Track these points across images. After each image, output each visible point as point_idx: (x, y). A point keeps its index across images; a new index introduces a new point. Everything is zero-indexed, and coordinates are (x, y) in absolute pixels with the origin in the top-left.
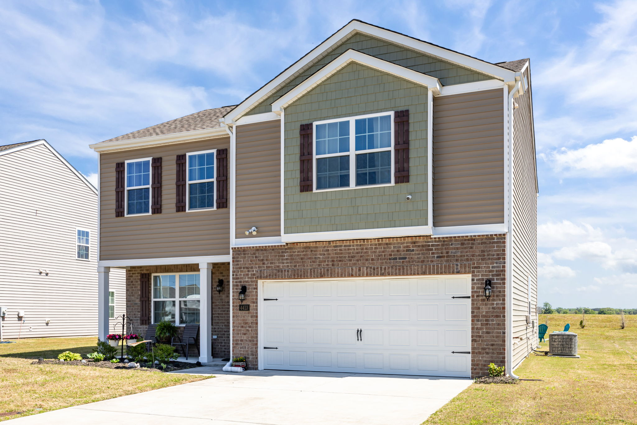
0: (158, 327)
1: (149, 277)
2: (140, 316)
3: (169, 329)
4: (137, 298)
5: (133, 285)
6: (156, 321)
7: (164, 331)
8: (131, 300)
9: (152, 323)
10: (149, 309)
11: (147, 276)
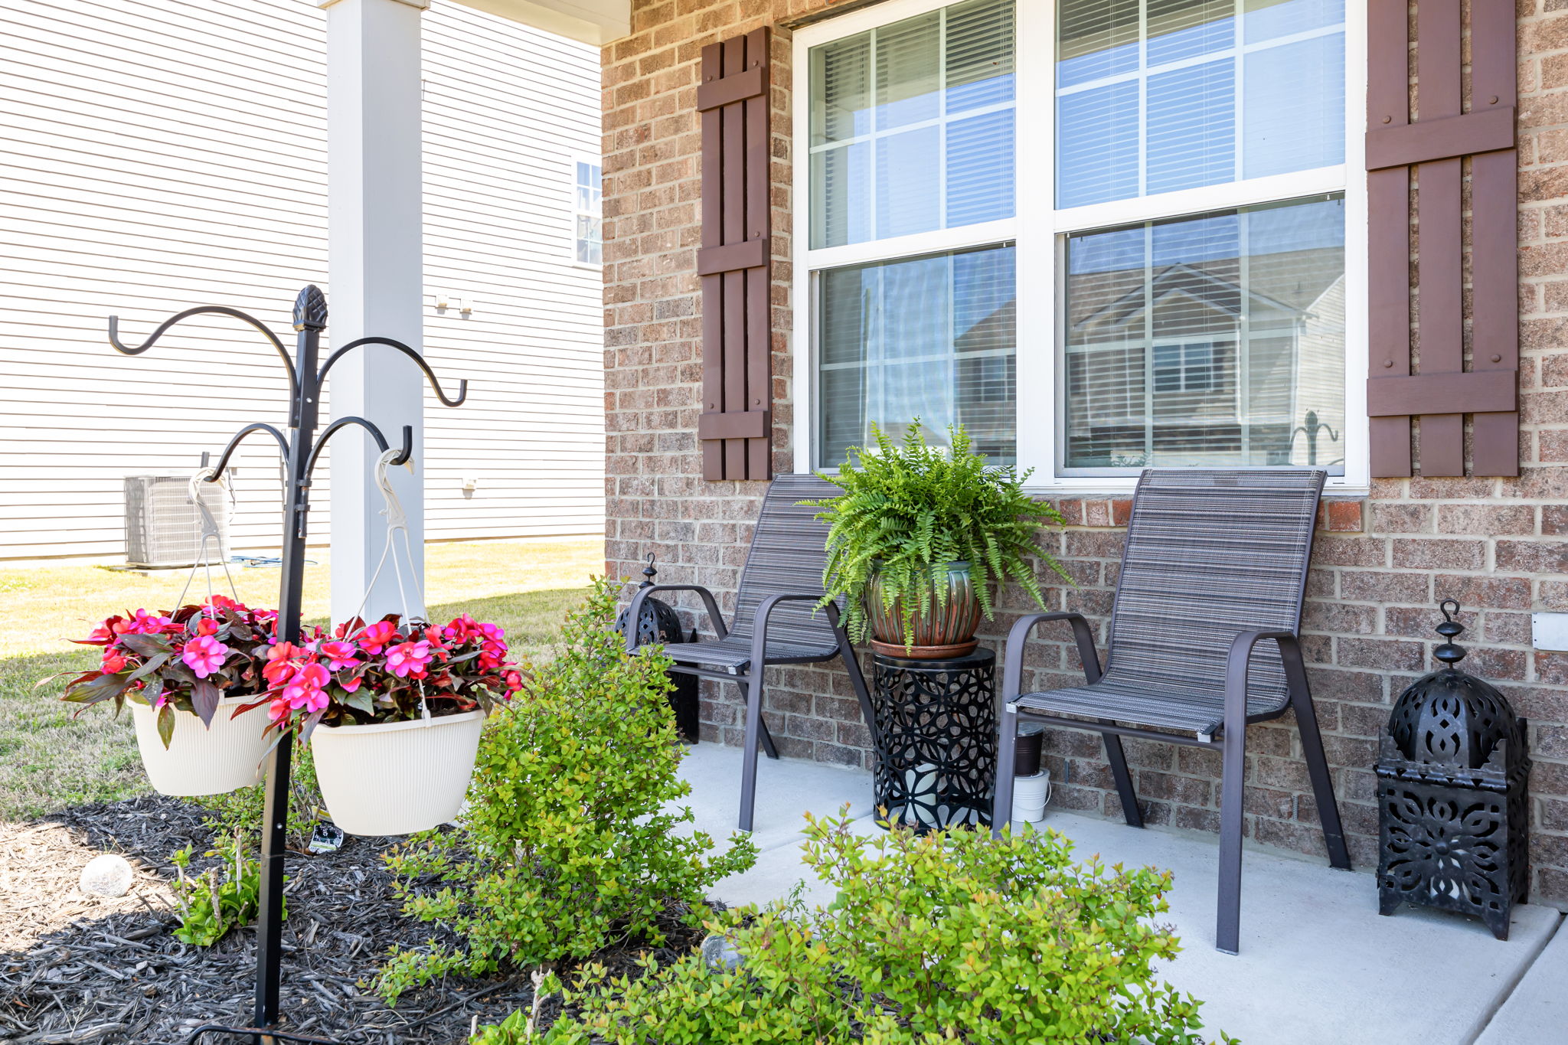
0: (844, 504)
1: (768, 58)
2: (699, 406)
3: (966, 521)
4: (683, 263)
5: (653, 155)
6: (829, 447)
7: (909, 548)
8: (638, 282)
9: (802, 465)
10: (770, 348)
11: (755, 55)
